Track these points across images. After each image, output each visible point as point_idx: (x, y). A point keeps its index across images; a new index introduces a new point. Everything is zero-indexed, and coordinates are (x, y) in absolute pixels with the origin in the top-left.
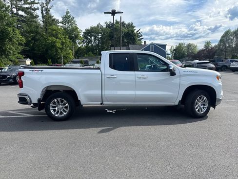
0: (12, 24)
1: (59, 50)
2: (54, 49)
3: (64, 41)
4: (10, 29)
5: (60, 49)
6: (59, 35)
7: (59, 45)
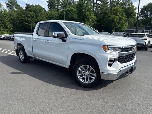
0: (89, 10)
1: (117, 24)
2: (113, 23)
3: (121, 17)
4: (88, 13)
5: (117, 22)
6: (118, 13)
7: (117, 20)
